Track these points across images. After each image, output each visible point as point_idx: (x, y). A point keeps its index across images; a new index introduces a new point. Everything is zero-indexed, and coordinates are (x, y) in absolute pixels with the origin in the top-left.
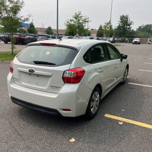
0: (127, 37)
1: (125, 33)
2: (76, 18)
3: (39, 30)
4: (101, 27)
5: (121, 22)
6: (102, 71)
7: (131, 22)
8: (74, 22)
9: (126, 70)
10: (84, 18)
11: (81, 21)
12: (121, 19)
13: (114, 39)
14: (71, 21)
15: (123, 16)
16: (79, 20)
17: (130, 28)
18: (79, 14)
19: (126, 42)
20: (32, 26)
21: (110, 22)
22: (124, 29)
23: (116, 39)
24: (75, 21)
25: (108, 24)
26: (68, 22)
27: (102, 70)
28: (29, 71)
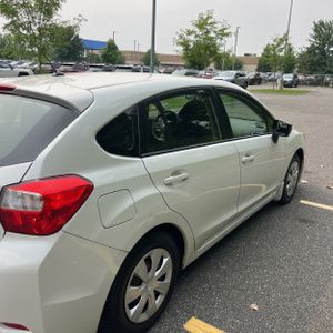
0: (329, 72)
1: (325, 64)
2: (201, 26)
3: (128, 56)
4: (267, 50)
5: (315, 37)
6: (184, 180)
8: (196, 36)
9: (296, 165)
10: (219, 27)
11: (212, 34)
13: (295, 77)
14: (189, 33)
16: (208, 32)
18: (209, 17)
19: (327, 84)
20: (111, 46)
21: (285, 38)
22: (323, 53)
23: (300, 77)
24: (199, 32)
25: (281, 40)
26: (181, 37)
27: (184, 175)
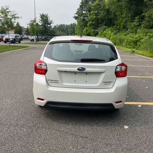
1: (47, 32)
5: (42, 21)
7: (51, 21)
12: (41, 18)
15: (43, 15)
17: (50, 27)
22: (46, 27)
28: (78, 69)
